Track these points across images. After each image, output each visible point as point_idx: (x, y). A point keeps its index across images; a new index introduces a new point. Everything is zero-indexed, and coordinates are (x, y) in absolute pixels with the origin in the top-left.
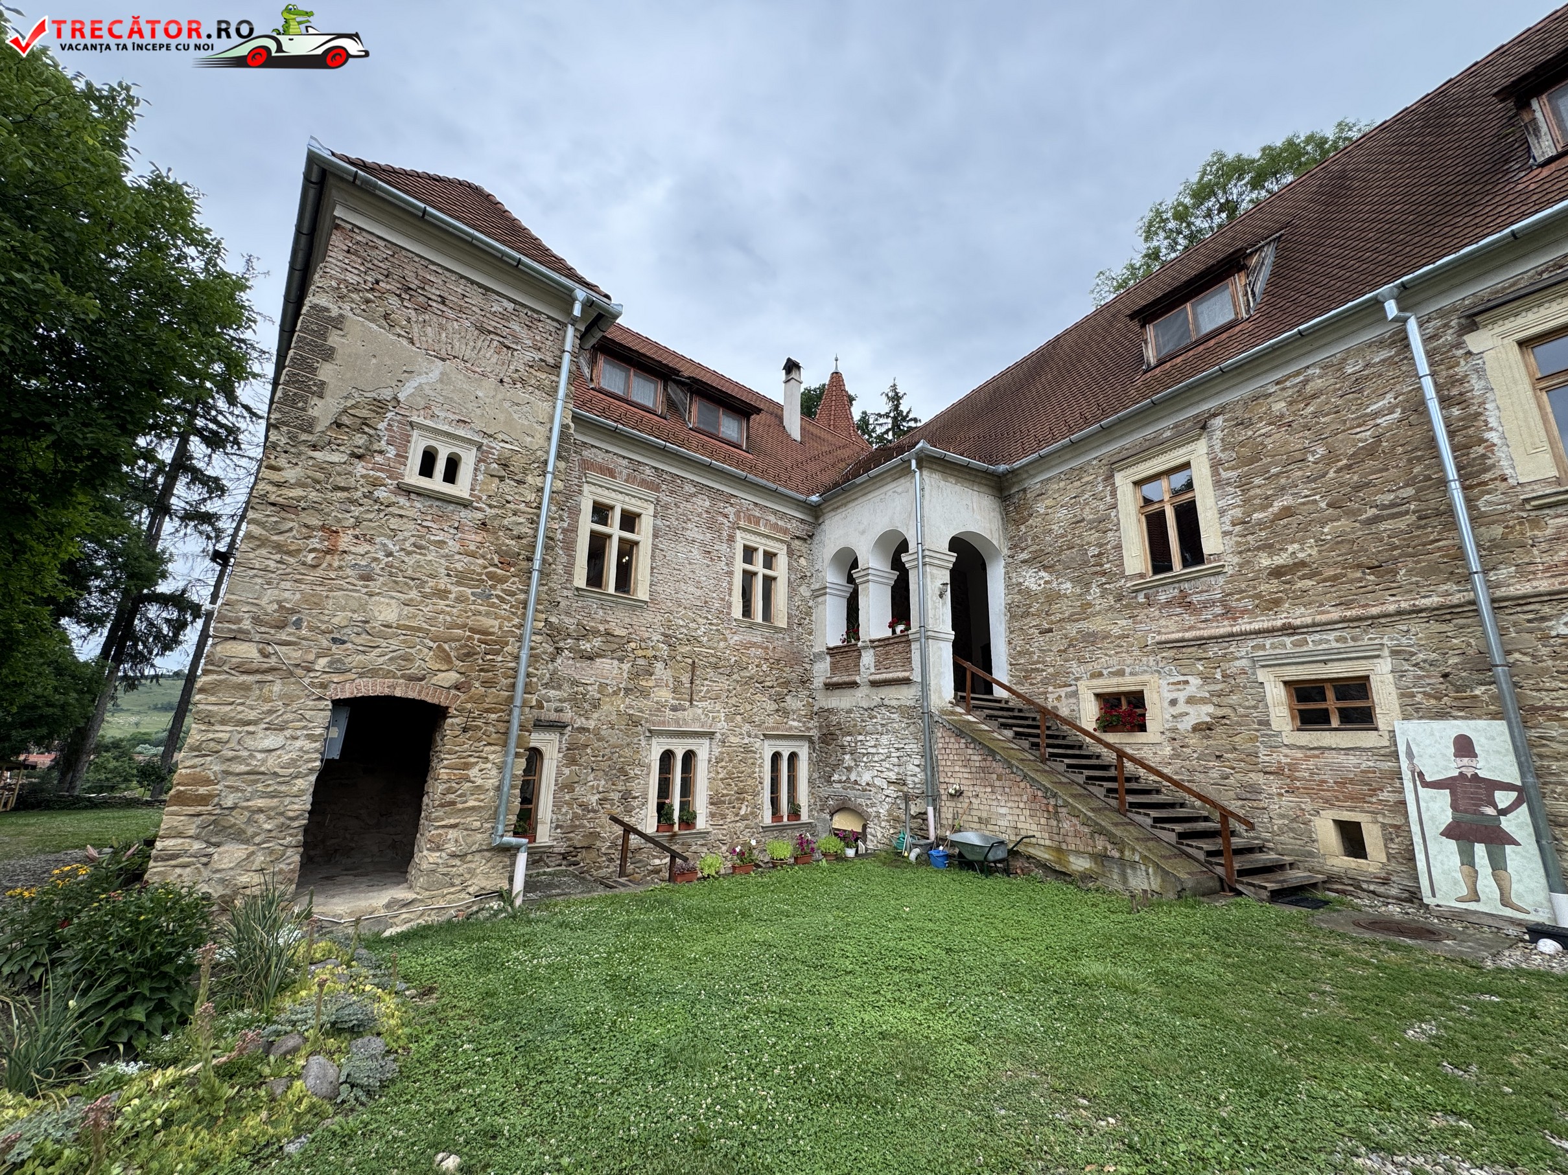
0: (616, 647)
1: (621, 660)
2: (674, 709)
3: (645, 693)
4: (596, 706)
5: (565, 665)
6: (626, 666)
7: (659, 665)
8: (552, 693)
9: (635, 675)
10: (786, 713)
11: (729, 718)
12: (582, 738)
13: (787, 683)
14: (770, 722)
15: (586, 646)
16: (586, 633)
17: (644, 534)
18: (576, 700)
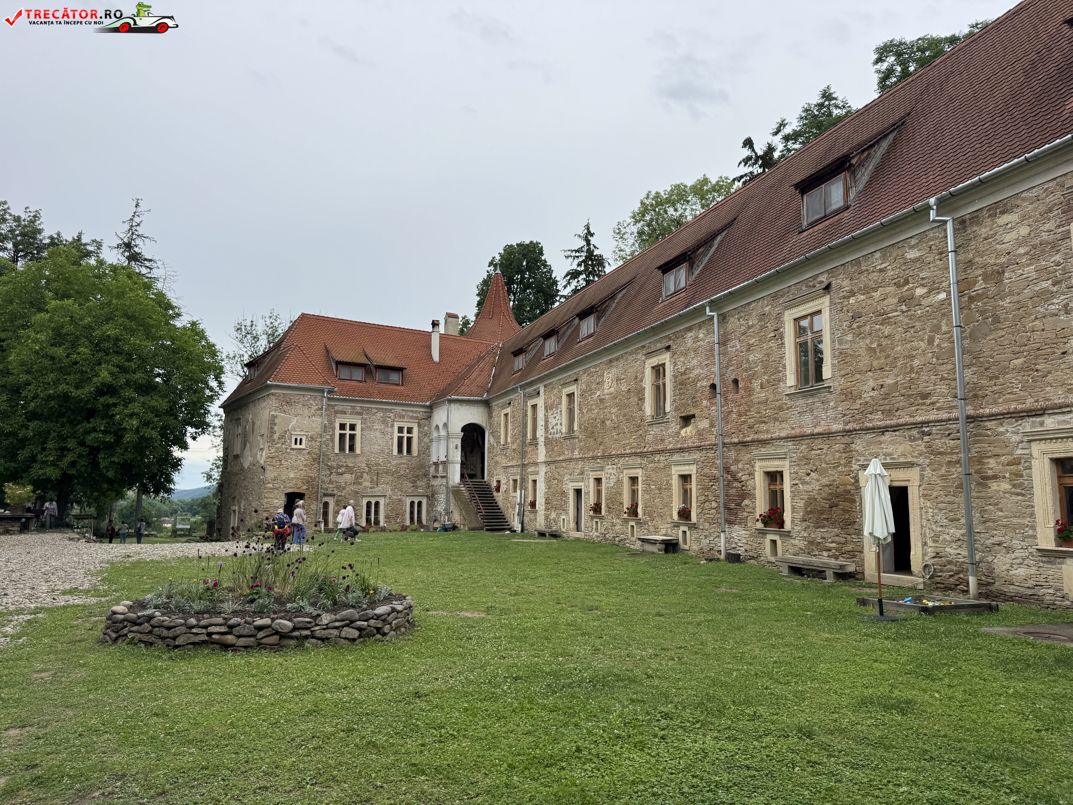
0: (350, 470)
1: (352, 474)
2: (371, 488)
3: (360, 484)
4: (344, 489)
5: (334, 477)
6: (353, 476)
7: (365, 474)
8: (330, 486)
9: (357, 478)
10: (417, 487)
11: (392, 490)
12: (340, 498)
13: (417, 476)
14: (410, 490)
15: (340, 471)
16: (339, 467)
17: (358, 432)
18: (338, 488)
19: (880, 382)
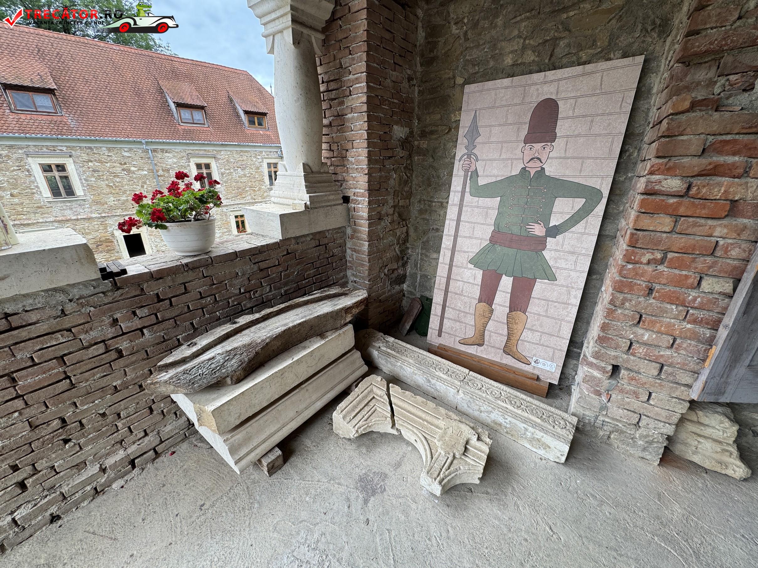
19: (118, 198)
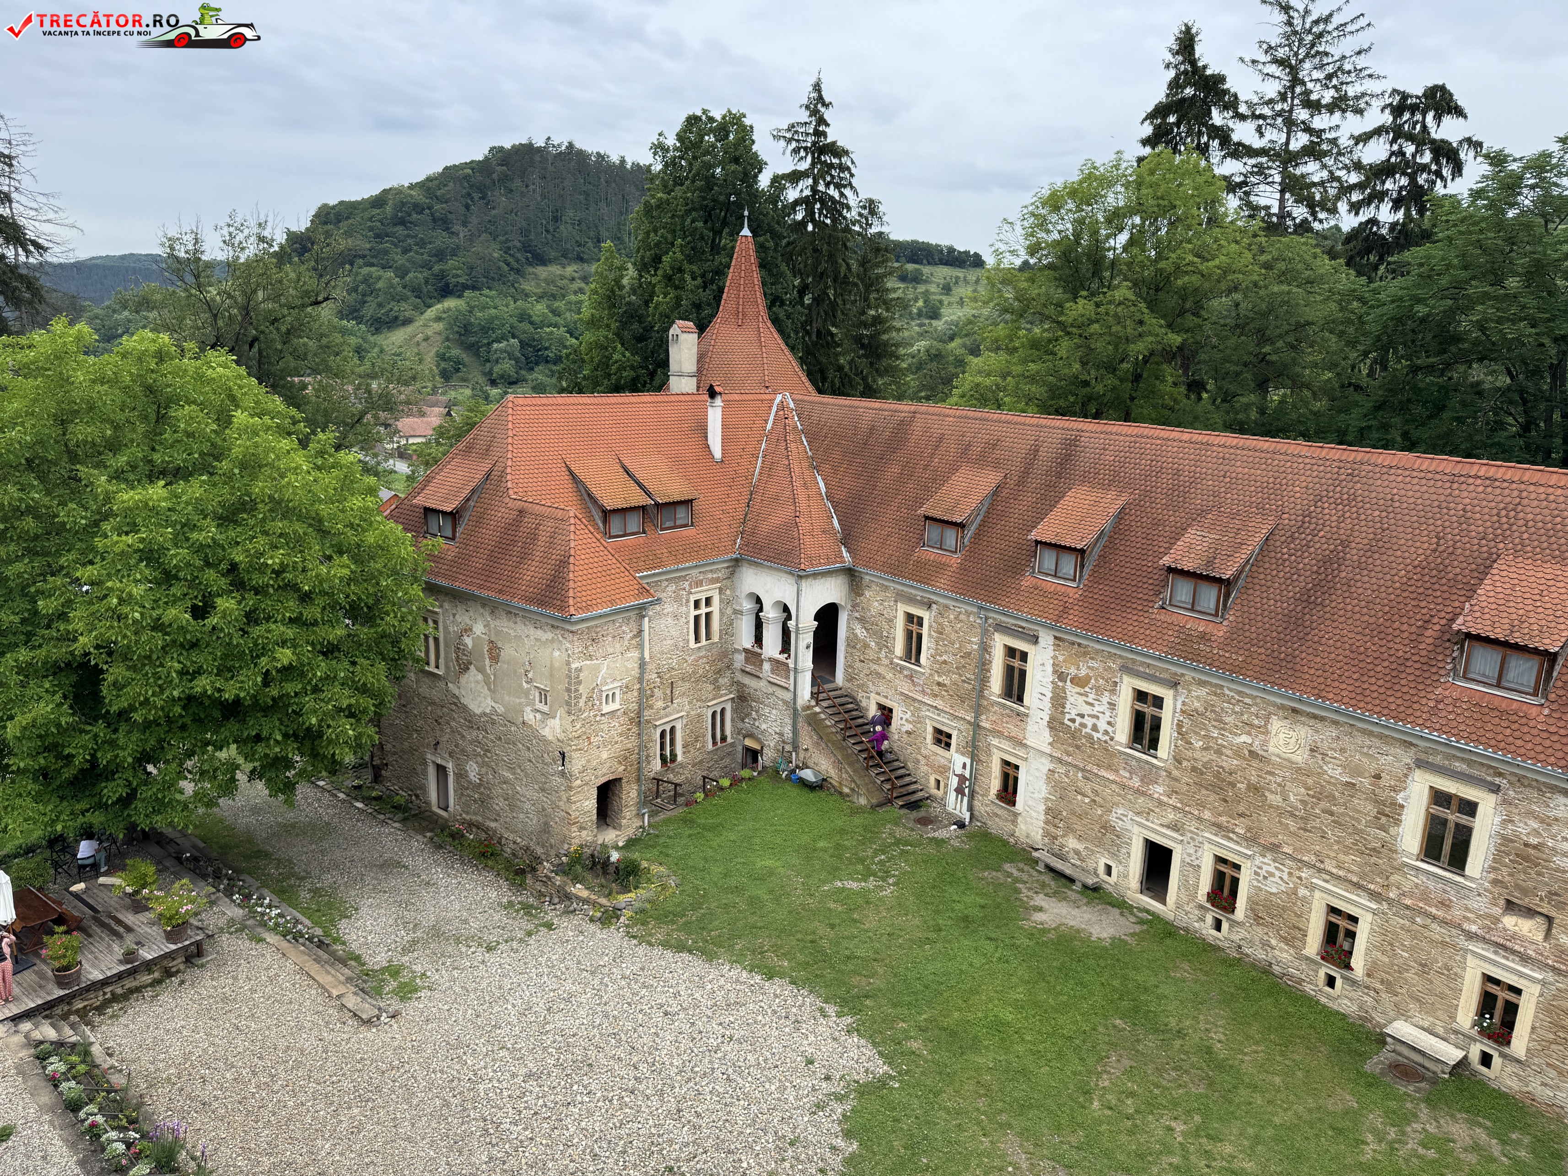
2: (664, 709)
3: (651, 707)
7: (656, 690)
10: (719, 688)
11: (689, 703)
13: (719, 671)
14: (711, 696)
